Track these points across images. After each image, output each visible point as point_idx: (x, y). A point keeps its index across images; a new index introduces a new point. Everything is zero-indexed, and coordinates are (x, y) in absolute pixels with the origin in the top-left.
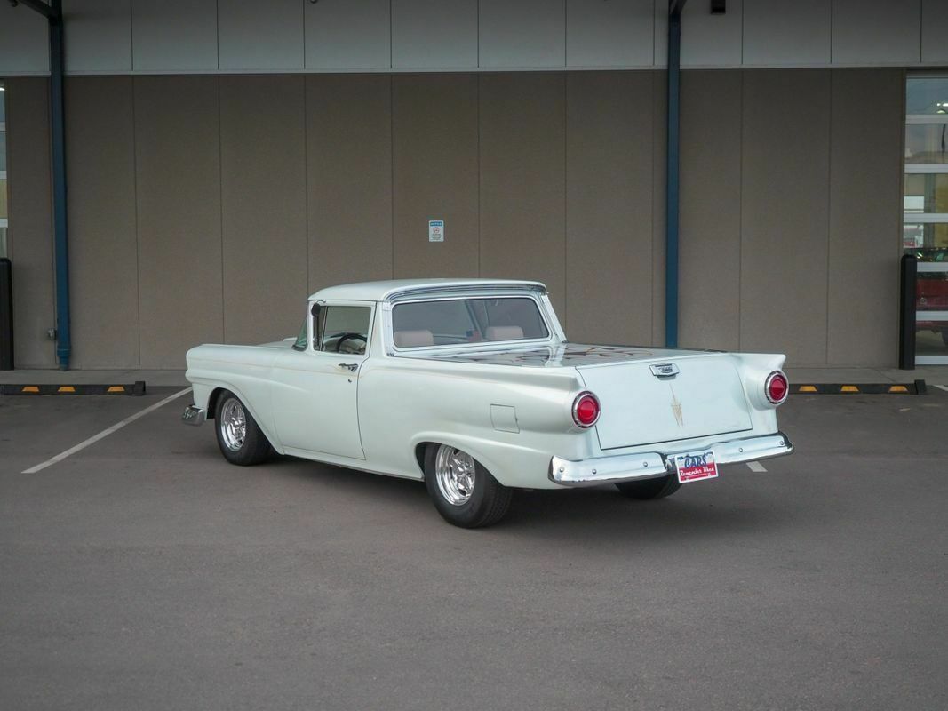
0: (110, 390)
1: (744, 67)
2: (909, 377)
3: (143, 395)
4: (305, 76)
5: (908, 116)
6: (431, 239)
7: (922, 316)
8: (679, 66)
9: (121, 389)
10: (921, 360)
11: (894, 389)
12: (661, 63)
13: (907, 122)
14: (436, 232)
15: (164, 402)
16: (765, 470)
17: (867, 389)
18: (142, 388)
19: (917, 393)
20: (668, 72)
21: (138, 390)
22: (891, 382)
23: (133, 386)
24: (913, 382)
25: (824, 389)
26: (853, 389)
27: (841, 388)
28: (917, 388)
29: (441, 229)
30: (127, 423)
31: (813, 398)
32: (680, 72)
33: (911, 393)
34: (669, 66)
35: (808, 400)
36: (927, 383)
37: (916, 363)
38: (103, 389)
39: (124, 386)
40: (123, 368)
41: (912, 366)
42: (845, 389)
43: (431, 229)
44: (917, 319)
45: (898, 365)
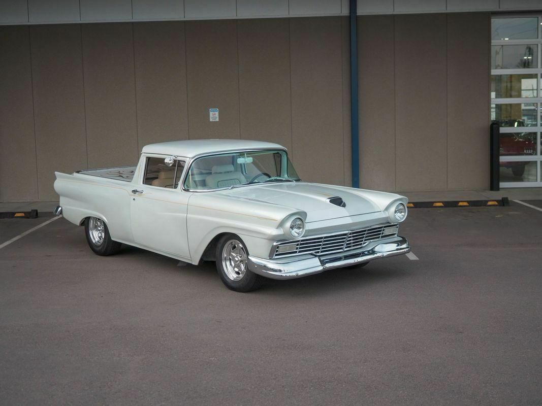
0: (15, 216)
1: (395, 13)
2: (498, 195)
3: (36, 218)
4: (133, 23)
5: (492, 41)
6: (211, 120)
7: (503, 159)
8: (356, 13)
9: (23, 215)
10: (503, 185)
11: (490, 203)
12: (345, 12)
13: (492, 44)
14: (214, 115)
15: (48, 222)
16: (418, 259)
17: (473, 204)
18: (35, 214)
19: (504, 205)
20: (350, 17)
21: (34, 215)
22: (487, 199)
23: (30, 213)
24: (501, 199)
25: (448, 204)
26: (465, 204)
27: (458, 203)
28: (504, 202)
29: (217, 113)
30: (23, 236)
31: (442, 210)
32: (357, 17)
33: (500, 206)
34: (350, 13)
35: (439, 211)
36: (509, 199)
37: (500, 187)
38: (12, 215)
39: (24, 213)
40: (29, 201)
41: (498, 189)
42: (461, 204)
43: (211, 113)
44: (500, 161)
45: (489, 189)
